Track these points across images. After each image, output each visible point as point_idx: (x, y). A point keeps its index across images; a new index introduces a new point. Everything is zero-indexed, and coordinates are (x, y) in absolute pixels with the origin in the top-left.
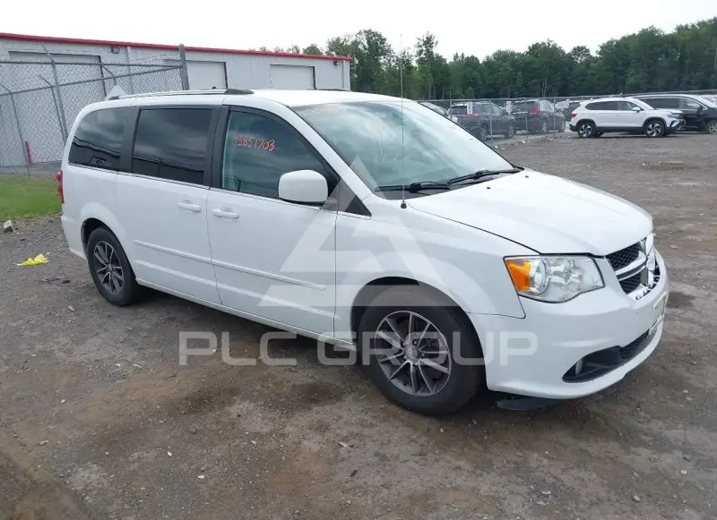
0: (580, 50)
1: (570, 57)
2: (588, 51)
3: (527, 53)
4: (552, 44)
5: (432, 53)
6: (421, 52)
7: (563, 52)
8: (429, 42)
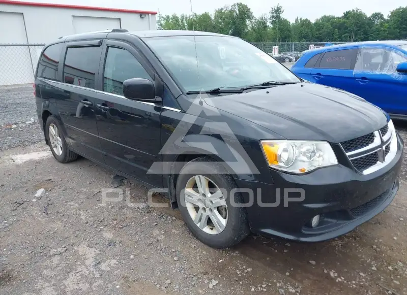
0: (377, 16)
1: (370, 20)
2: (382, 15)
3: (343, 17)
4: (359, 11)
5: (280, 18)
6: (273, 17)
7: (366, 16)
8: (278, 11)
